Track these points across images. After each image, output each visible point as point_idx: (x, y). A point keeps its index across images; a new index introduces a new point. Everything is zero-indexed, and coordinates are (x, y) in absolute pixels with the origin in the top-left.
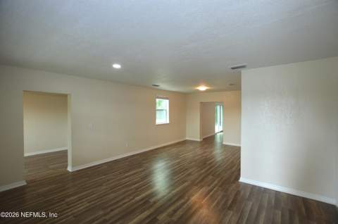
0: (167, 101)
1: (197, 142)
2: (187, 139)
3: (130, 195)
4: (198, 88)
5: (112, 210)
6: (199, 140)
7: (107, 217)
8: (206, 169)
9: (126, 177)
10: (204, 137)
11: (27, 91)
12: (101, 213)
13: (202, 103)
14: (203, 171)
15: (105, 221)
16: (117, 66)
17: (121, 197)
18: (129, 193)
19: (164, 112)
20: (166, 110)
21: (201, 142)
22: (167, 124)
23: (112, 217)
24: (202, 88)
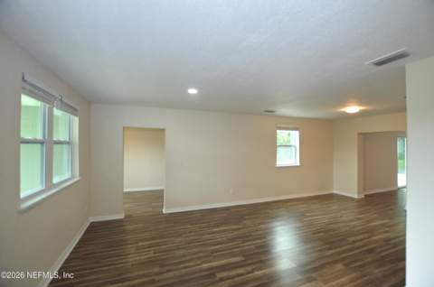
0: (297, 133)
1: (352, 199)
2: (335, 192)
3: (199, 258)
4: (343, 110)
5: (168, 271)
6: (356, 196)
7: (157, 278)
8: (338, 250)
9: (213, 233)
10: (367, 193)
11: (128, 128)
12: (156, 270)
13: (361, 134)
14: (331, 252)
15: (153, 282)
16: (193, 91)
17: (189, 258)
18: (201, 255)
19: (293, 148)
20: (295, 147)
21: (359, 200)
22: (297, 166)
23: (165, 280)
24: (352, 109)
